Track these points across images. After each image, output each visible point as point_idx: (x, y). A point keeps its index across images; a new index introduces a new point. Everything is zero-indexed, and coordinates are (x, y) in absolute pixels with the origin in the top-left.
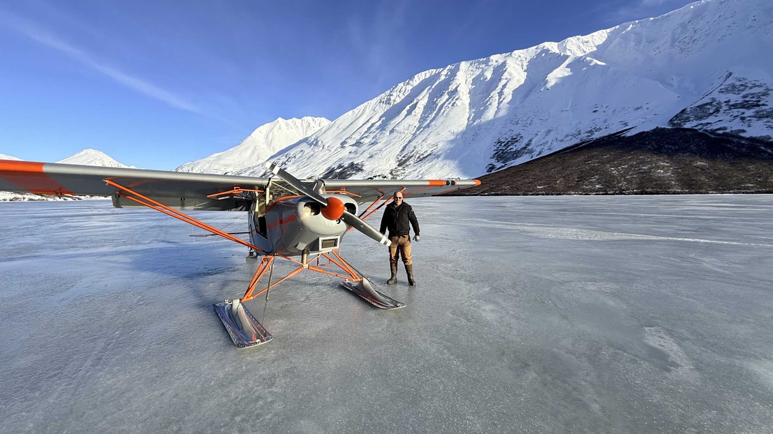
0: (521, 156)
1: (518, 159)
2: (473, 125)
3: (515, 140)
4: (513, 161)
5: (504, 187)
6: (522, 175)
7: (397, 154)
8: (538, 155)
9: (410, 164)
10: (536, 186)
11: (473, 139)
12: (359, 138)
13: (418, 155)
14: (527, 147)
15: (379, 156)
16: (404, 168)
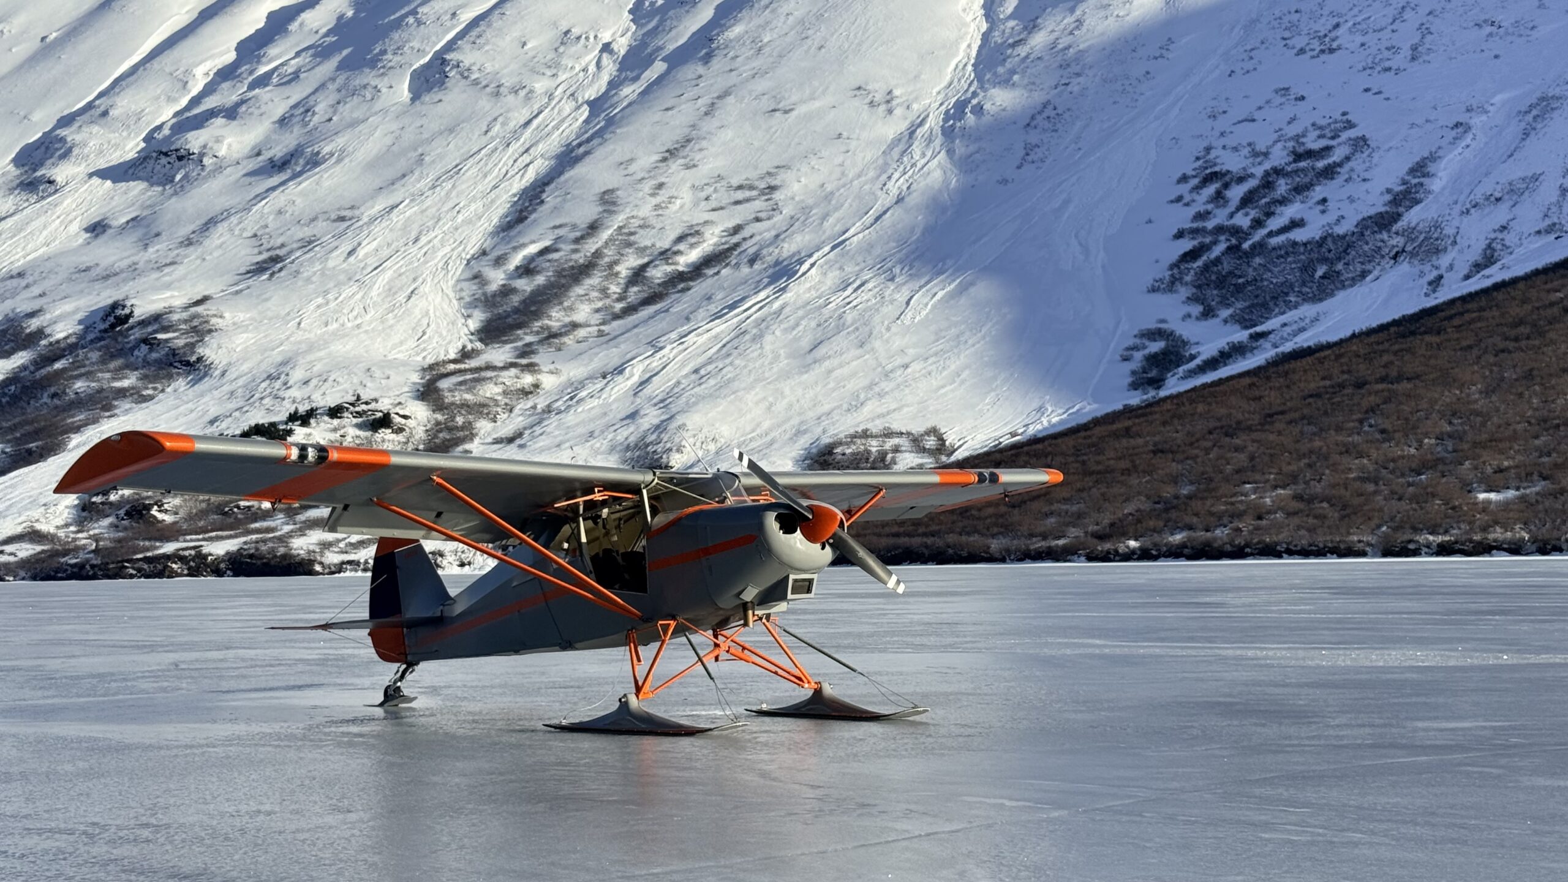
0: (1364, 275)
1: (1341, 295)
2: (1022, 51)
3: (1320, 164)
4: (1308, 310)
5: (1249, 493)
6: (1372, 410)
7: (472, 249)
8: (1478, 267)
9: (575, 326)
10: (1468, 488)
11: (1029, 149)
12: (166, 114)
13: (631, 262)
14: (1397, 217)
15: (335, 260)
16: (527, 351)
